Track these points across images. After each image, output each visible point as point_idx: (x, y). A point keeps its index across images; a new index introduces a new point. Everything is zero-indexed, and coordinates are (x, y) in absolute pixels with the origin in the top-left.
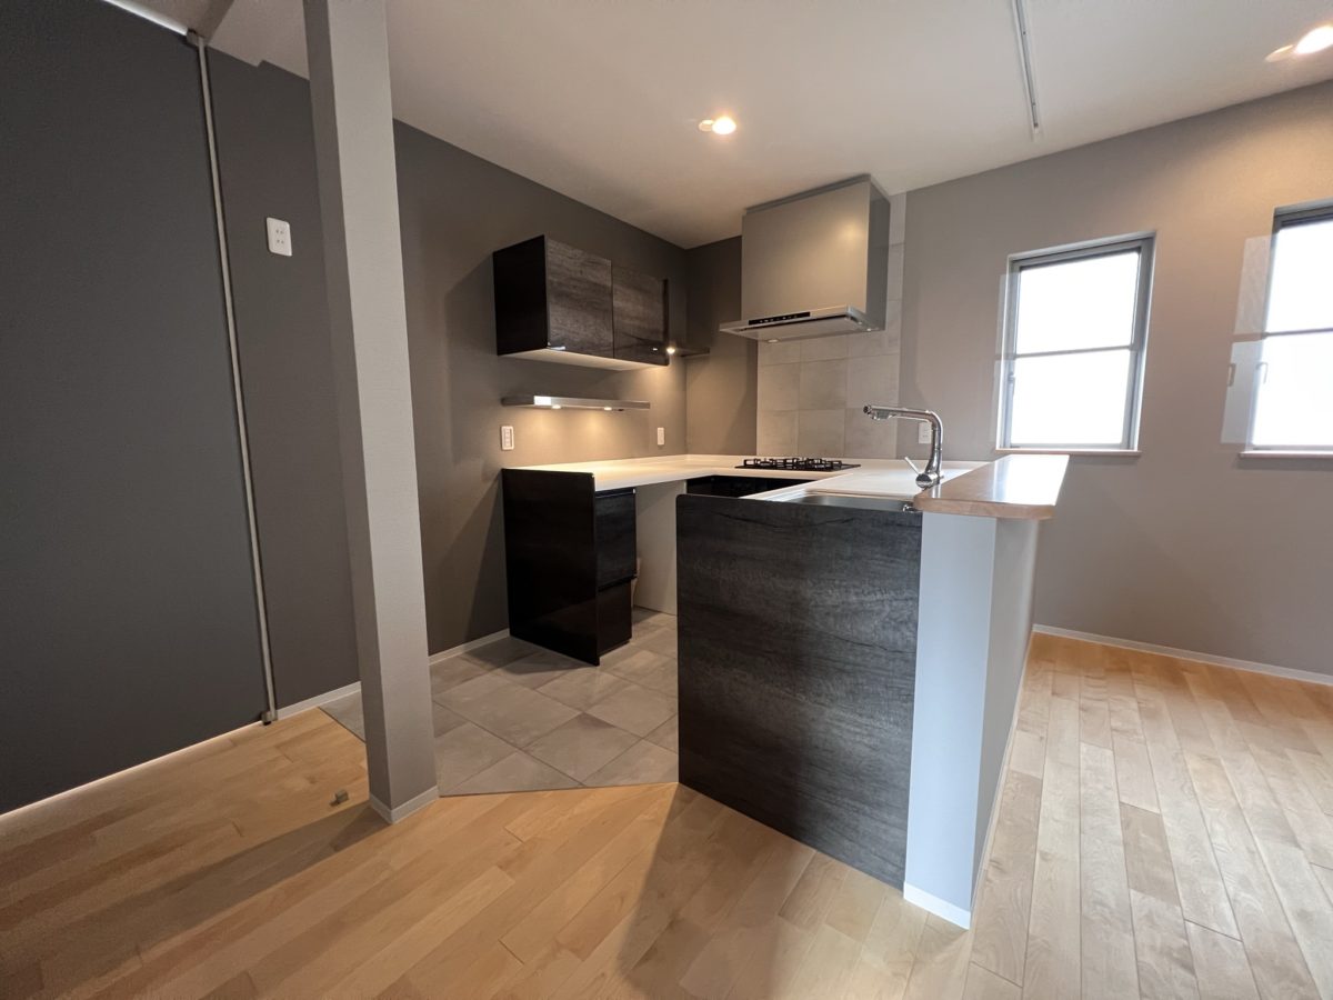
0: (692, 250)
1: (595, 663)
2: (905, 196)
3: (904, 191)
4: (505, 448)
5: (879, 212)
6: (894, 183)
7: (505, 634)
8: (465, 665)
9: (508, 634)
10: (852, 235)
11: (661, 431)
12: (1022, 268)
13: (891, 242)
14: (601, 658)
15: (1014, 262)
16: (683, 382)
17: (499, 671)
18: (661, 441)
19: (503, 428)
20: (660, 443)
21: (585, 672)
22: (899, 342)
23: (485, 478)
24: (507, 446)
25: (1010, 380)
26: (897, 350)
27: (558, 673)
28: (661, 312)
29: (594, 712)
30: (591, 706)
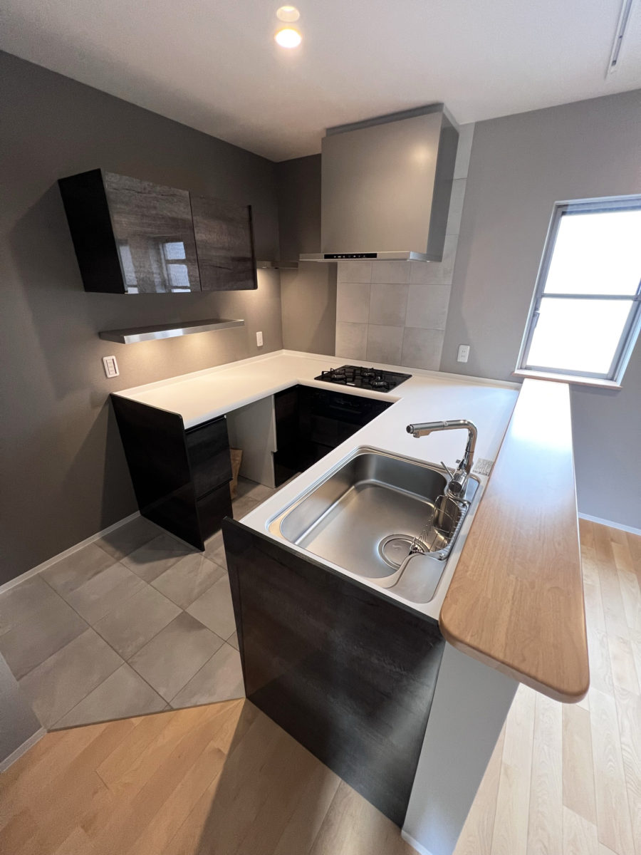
0: (281, 163)
1: (202, 549)
2: (473, 127)
3: (474, 121)
4: (109, 376)
5: (449, 140)
6: (464, 114)
7: (137, 514)
8: (99, 553)
9: (140, 515)
10: (423, 156)
11: (259, 335)
12: (564, 213)
13: (455, 177)
14: (206, 543)
15: (559, 206)
16: (278, 291)
17: (125, 560)
18: (260, 343)
19: (105, 359)
20: (259, 345)
21: (193, 558)
22: (452, 274)
23: (94, 405)
24: (111, 374)
25: (535, 315)
26: (449, 281)
27: (172, 560)
28: (247, 240)
29: (192, 611)
30: (190, 602)
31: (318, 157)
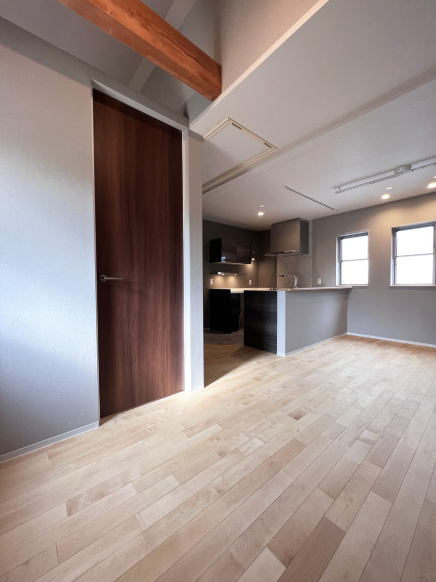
2: (312, 221)
11: (250, 281)
15: (339, 238)
16: (257, 268)
19: (210, 279)
20: (250, 285)
22: (312, 257)
24: (211, 284)
28: (249, 250)
31: (270, 230)
